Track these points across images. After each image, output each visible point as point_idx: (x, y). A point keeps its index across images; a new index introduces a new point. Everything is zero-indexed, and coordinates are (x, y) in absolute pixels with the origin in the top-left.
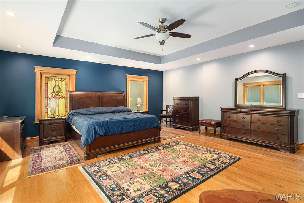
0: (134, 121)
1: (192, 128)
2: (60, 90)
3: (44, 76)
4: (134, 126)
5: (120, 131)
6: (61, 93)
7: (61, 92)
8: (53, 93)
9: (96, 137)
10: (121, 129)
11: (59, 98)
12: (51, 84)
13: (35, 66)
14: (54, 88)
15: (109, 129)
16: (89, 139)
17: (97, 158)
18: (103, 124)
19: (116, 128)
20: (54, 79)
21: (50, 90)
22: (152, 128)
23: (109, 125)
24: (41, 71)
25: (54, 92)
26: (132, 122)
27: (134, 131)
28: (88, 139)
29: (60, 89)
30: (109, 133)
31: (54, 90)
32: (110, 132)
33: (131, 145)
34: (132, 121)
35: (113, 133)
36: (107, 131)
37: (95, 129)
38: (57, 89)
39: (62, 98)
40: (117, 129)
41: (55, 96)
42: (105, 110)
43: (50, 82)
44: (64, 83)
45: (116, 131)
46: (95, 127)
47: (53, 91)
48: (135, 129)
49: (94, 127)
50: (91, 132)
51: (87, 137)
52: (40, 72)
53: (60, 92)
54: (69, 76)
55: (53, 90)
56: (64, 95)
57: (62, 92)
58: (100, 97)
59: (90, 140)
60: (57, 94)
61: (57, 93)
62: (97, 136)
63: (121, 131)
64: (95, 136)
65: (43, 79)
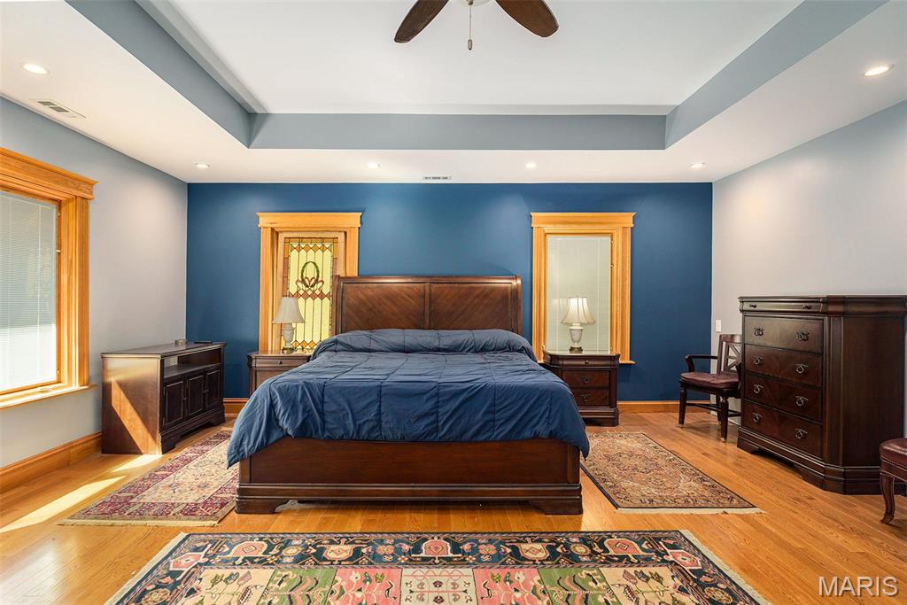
0: (438, 394)
1: (844, 475)
2: (318, 276)
3: (282, 237)
4: (432, 418)
5: (366, 428)
6: (321, 284)
7: (320, 279)
8: (300, 284)
9: (268, 440)
10: (372, 424)
11: (314, 296)
12: (297, 259)
13: (258, 214)
14: (303, 271)
15: (321, 414)
16: (245, 443)
17: (273, 512)
18: (304, 393)
19: (350, 415)
20: (303, 246)
21: (294, 275)
22: (528, 440)
23: (326, 399)
24: (272, 226)
25: (303, 281)
26: (428, 400)
27: (428, 439)
28: (242, 439)
29: (318, 271)
30: (320, 432)
31: (302, 275)
32: (323, 429)
33: (414, 493)
34: (428, 395)
35: (337, 432)
36: (314, 422)
37: (272, 406)
38: (310, 273)
39: (322, 296)
40: (355, 422)
41: (305, 292)
42: (429, 339)
43: (294, 254)
44: (328, 254)
45: (351, 428)
46: (275, 402)
47: (300, 279)
48: (436, 430)
49: (272, 401)
50: (258, 417)
51: (240, 434)
52: (272, 229)
53: (317, 281)
54: (343, 234)
55: (300, 274)
56: (327, 289)
57: (322, 281)
58: (427, 295)
59: (248, 444)
60: (310, 287)
61: (309, 282)
62: (275, 436)
63: (373, 428)
64: (268, 432)
65: (279, 244)
